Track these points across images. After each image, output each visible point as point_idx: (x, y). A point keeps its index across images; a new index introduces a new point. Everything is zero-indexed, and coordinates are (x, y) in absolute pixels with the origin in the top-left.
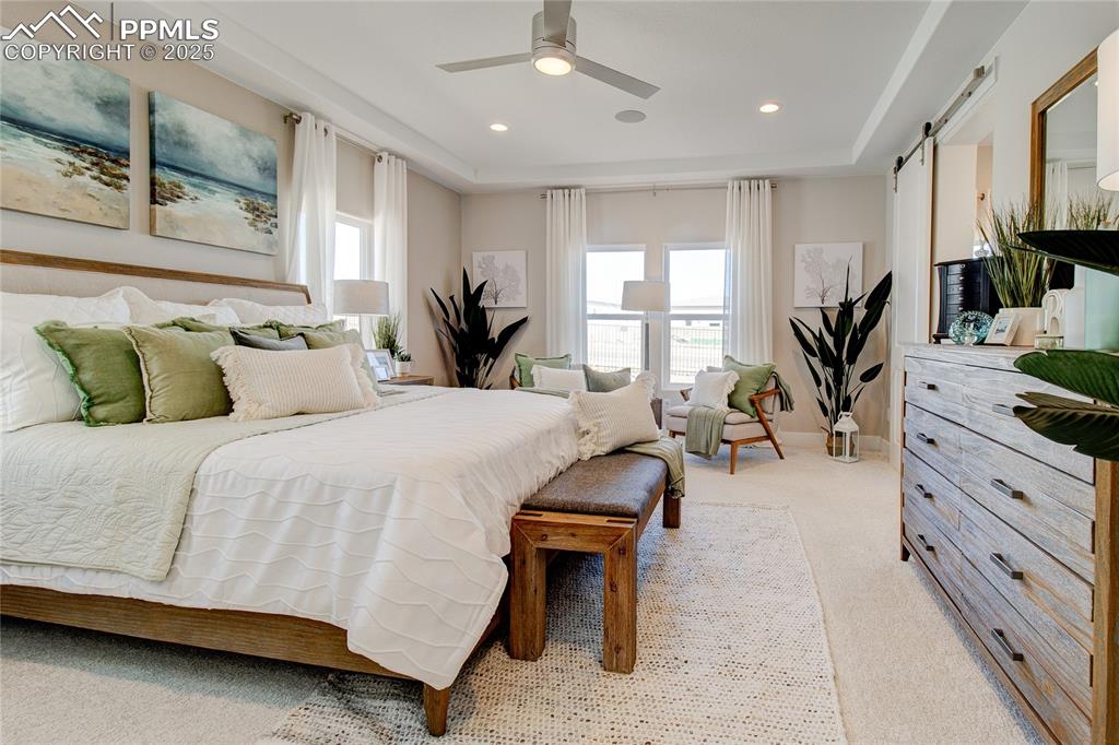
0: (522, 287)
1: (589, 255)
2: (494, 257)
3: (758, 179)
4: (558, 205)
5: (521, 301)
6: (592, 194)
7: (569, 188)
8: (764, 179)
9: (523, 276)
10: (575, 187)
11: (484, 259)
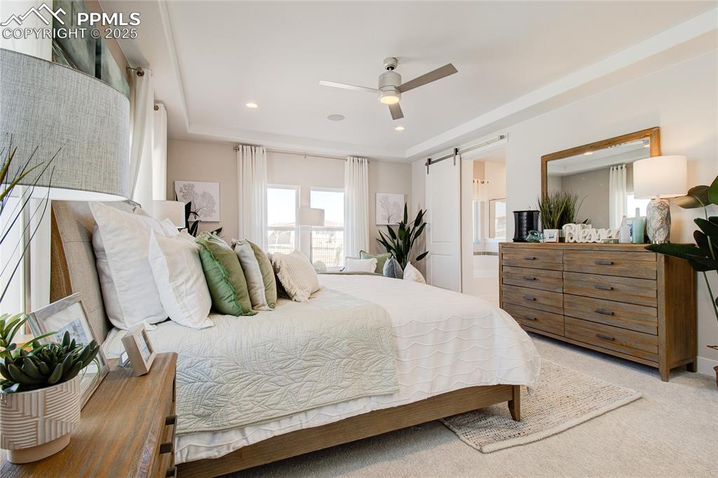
0: (217, 208)
1: (269, 190)
2: (193, 186)
3: (362, 157)
4: (245, 156)
5: (215, 218)
6: (270, 152)
7: (256, 146)
8: (365, 158)
9: (217, 199)
10: (259, 146)
11: (185, 186)
